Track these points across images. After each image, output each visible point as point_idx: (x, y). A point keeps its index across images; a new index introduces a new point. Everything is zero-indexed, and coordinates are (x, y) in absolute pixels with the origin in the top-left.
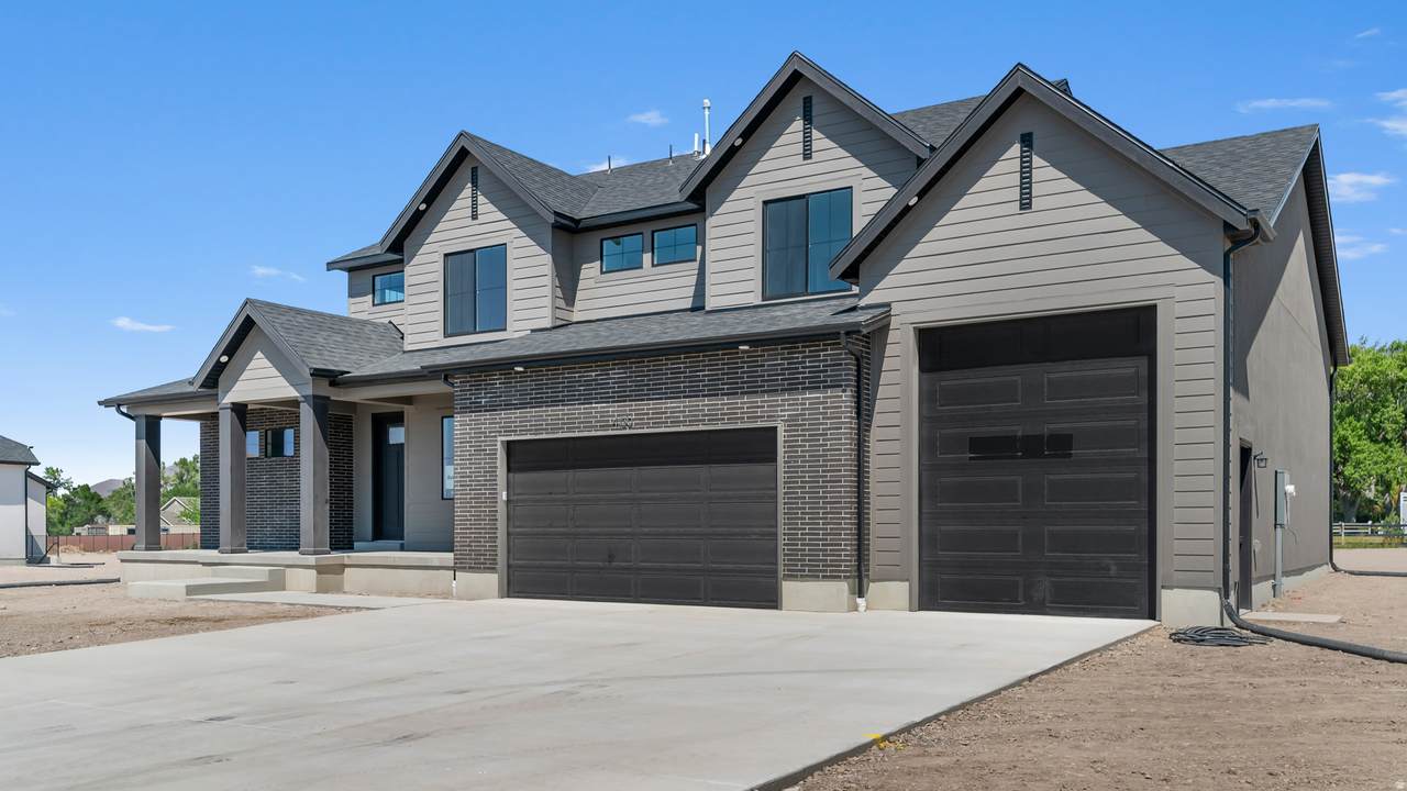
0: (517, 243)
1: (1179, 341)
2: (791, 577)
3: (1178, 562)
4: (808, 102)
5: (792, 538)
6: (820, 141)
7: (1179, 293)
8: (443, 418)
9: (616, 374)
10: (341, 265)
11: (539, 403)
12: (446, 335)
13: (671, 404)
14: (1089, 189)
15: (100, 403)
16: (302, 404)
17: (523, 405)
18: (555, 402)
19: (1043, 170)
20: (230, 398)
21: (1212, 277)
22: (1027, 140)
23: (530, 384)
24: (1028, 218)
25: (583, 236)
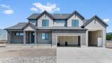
25: (54, 20)
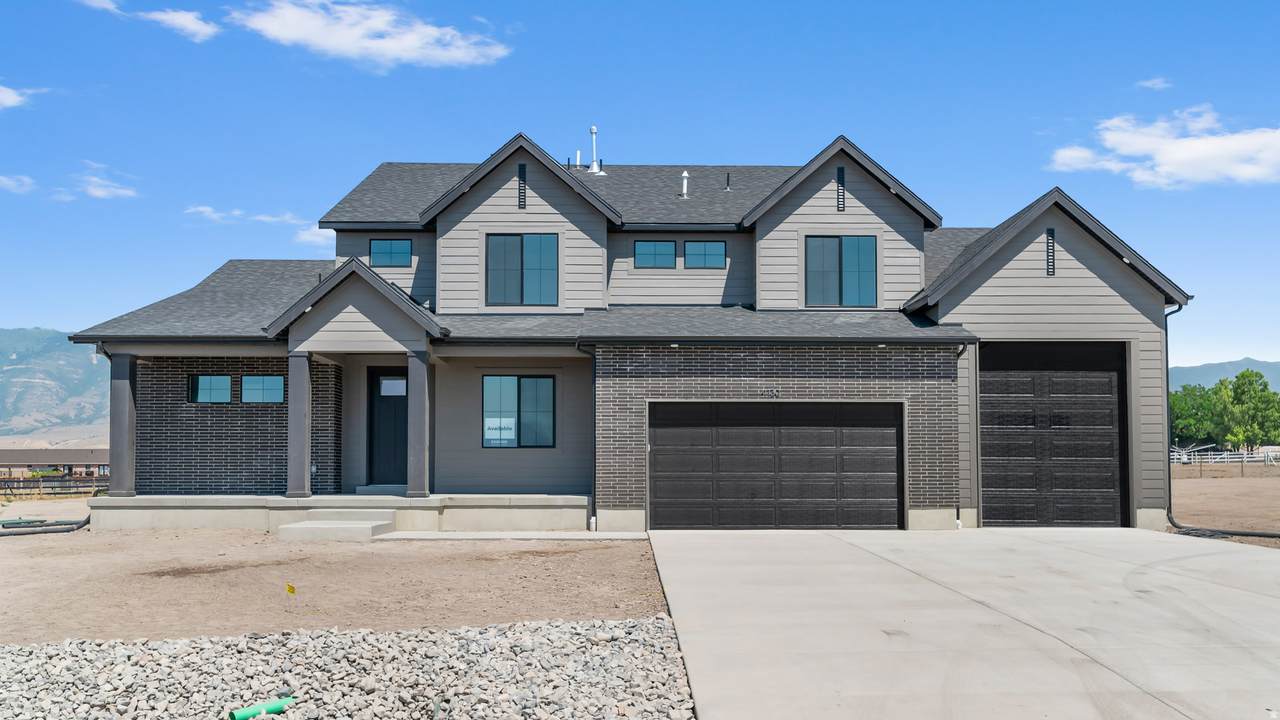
0: (569, 234)
1: (1143, 364)
2: (916, 506)
3: (1146, 493)
4: (841, 171)
5: (915, 479)
6: (851, 201)
7: (1142, 337)
8: (483, 376)
9: (763, 356)
10: (335, 225)
11: (689, 373)
12: (488, 304)
13: (813, 382)
14: (1088, 268)
15: (70, 338)
16: (410, 359)
17: (671, 375)
18: (705, 374)
19: (1061, 254)
20: (304, 347)
21: (1159, 329)
22: (1051, 233)
23: (678, 359)
24: (1051, 281)
25: (618, 236)
